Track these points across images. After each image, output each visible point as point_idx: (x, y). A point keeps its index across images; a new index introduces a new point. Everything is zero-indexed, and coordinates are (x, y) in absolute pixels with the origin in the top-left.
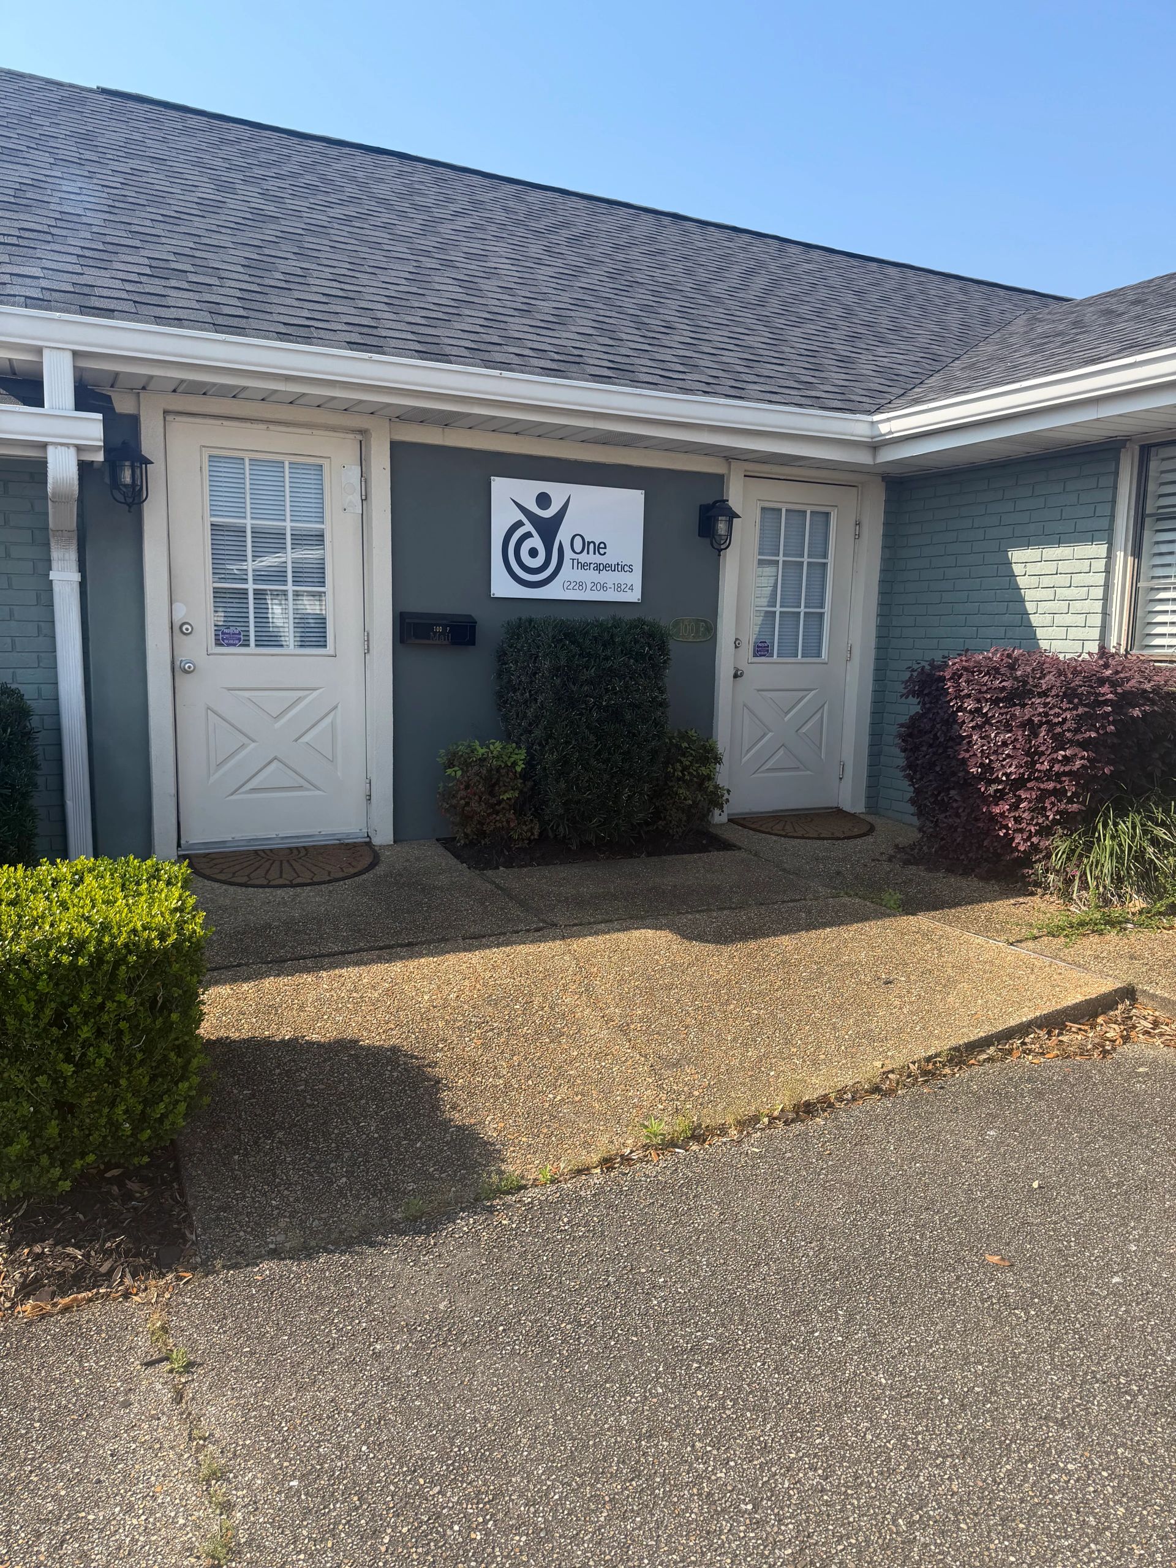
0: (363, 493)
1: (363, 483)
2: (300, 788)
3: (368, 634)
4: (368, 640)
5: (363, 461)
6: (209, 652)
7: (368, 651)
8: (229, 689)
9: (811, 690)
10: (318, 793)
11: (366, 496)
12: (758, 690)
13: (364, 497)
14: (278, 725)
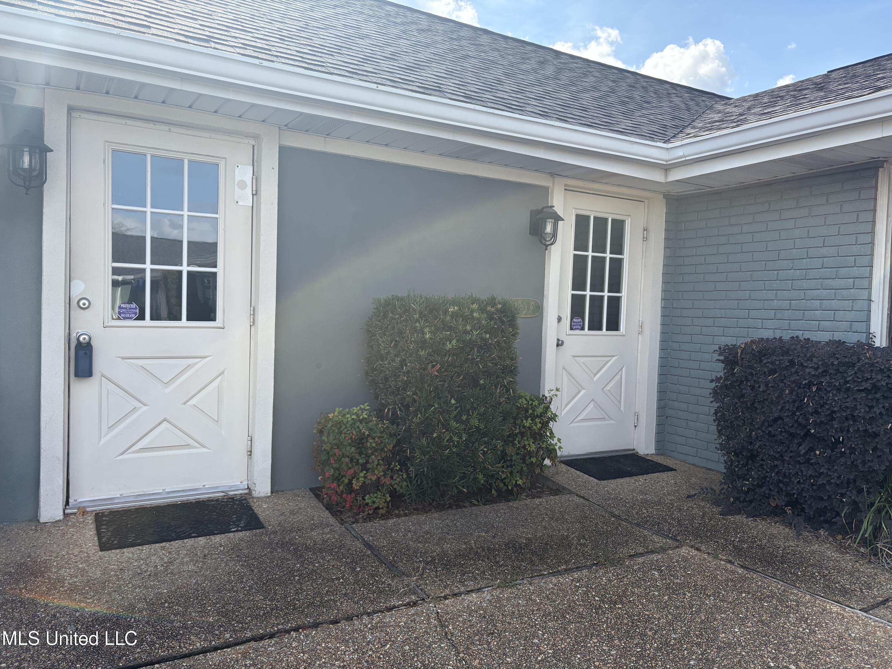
0: (254, 189)
1: (254, 180)
2: (188, 446)
3: (254, 309)
4: (254, 315)
5: (255, 163)
6: (106, 324)
7: (253, 323)
8: (123, 358)
9: (613, 356)
10: (205, 450)
11: (256, 191)
12: (574, 357)
13: (254, 192)
14: (167, 391)
